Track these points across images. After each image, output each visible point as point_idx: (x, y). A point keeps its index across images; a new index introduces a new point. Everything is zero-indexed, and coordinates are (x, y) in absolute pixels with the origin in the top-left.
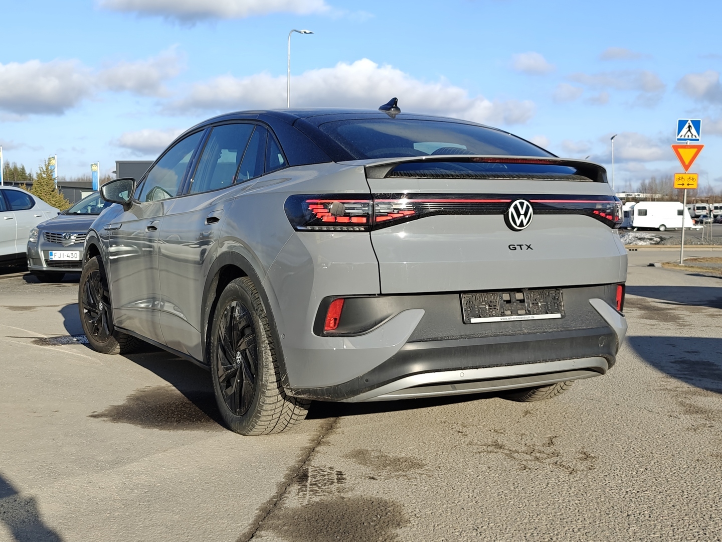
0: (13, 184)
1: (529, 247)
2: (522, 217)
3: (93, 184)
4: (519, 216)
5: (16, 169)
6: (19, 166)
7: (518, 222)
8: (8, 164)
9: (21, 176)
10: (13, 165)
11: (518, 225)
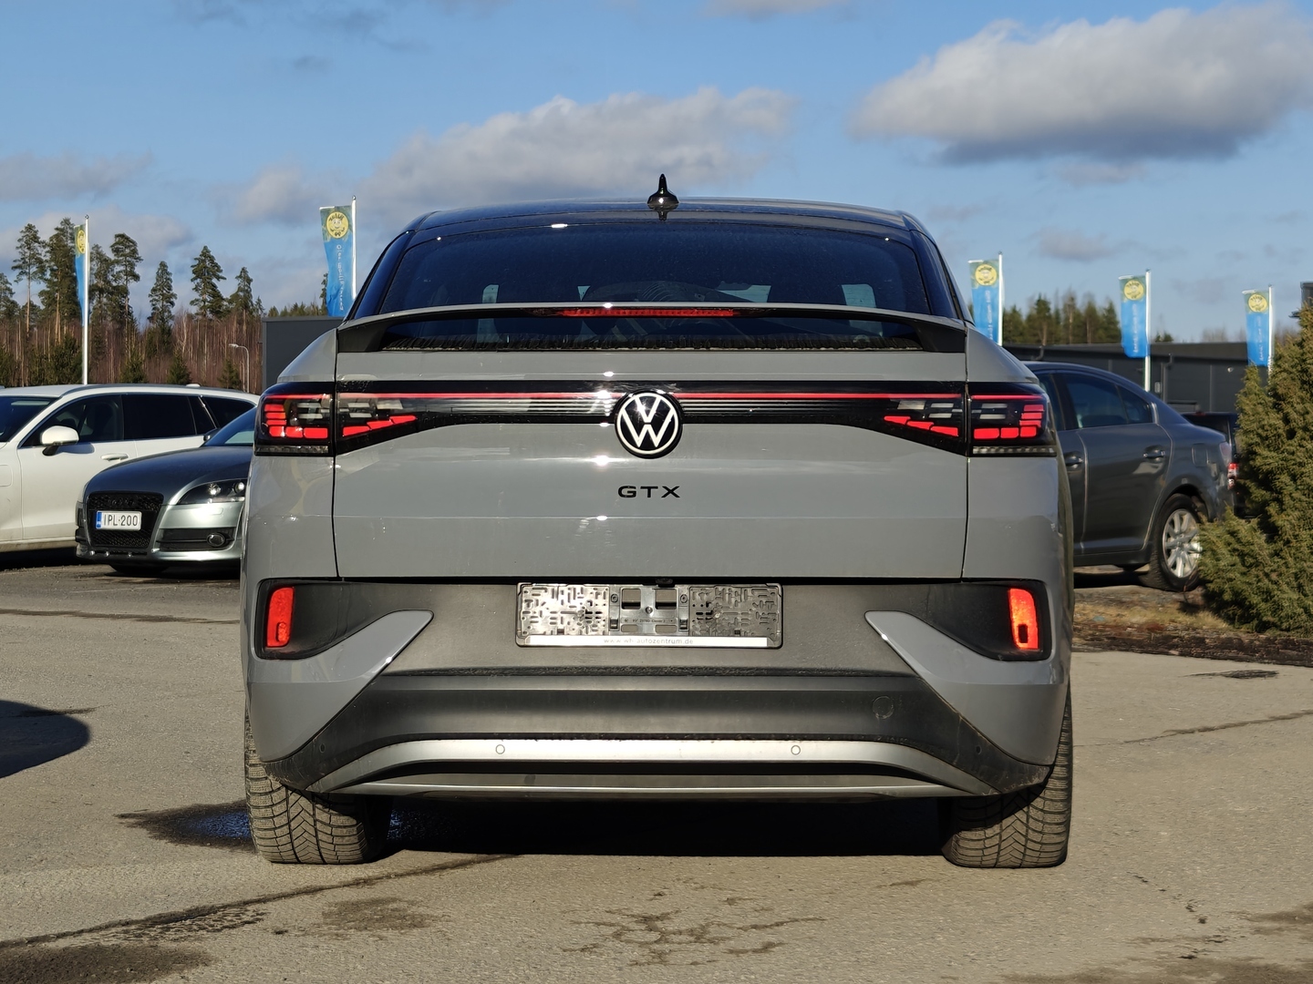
0: (1042, 353)
1: (671, 492)
2: (648, 428)
3: (1250, 349)
4: (639, 428)
5: (1091, 311)
6: (1101, 304)
7: (639, 440)
8: (1072, 299)
9: (1106, 329)
10: (1086, 301)
11: (639, 445)
